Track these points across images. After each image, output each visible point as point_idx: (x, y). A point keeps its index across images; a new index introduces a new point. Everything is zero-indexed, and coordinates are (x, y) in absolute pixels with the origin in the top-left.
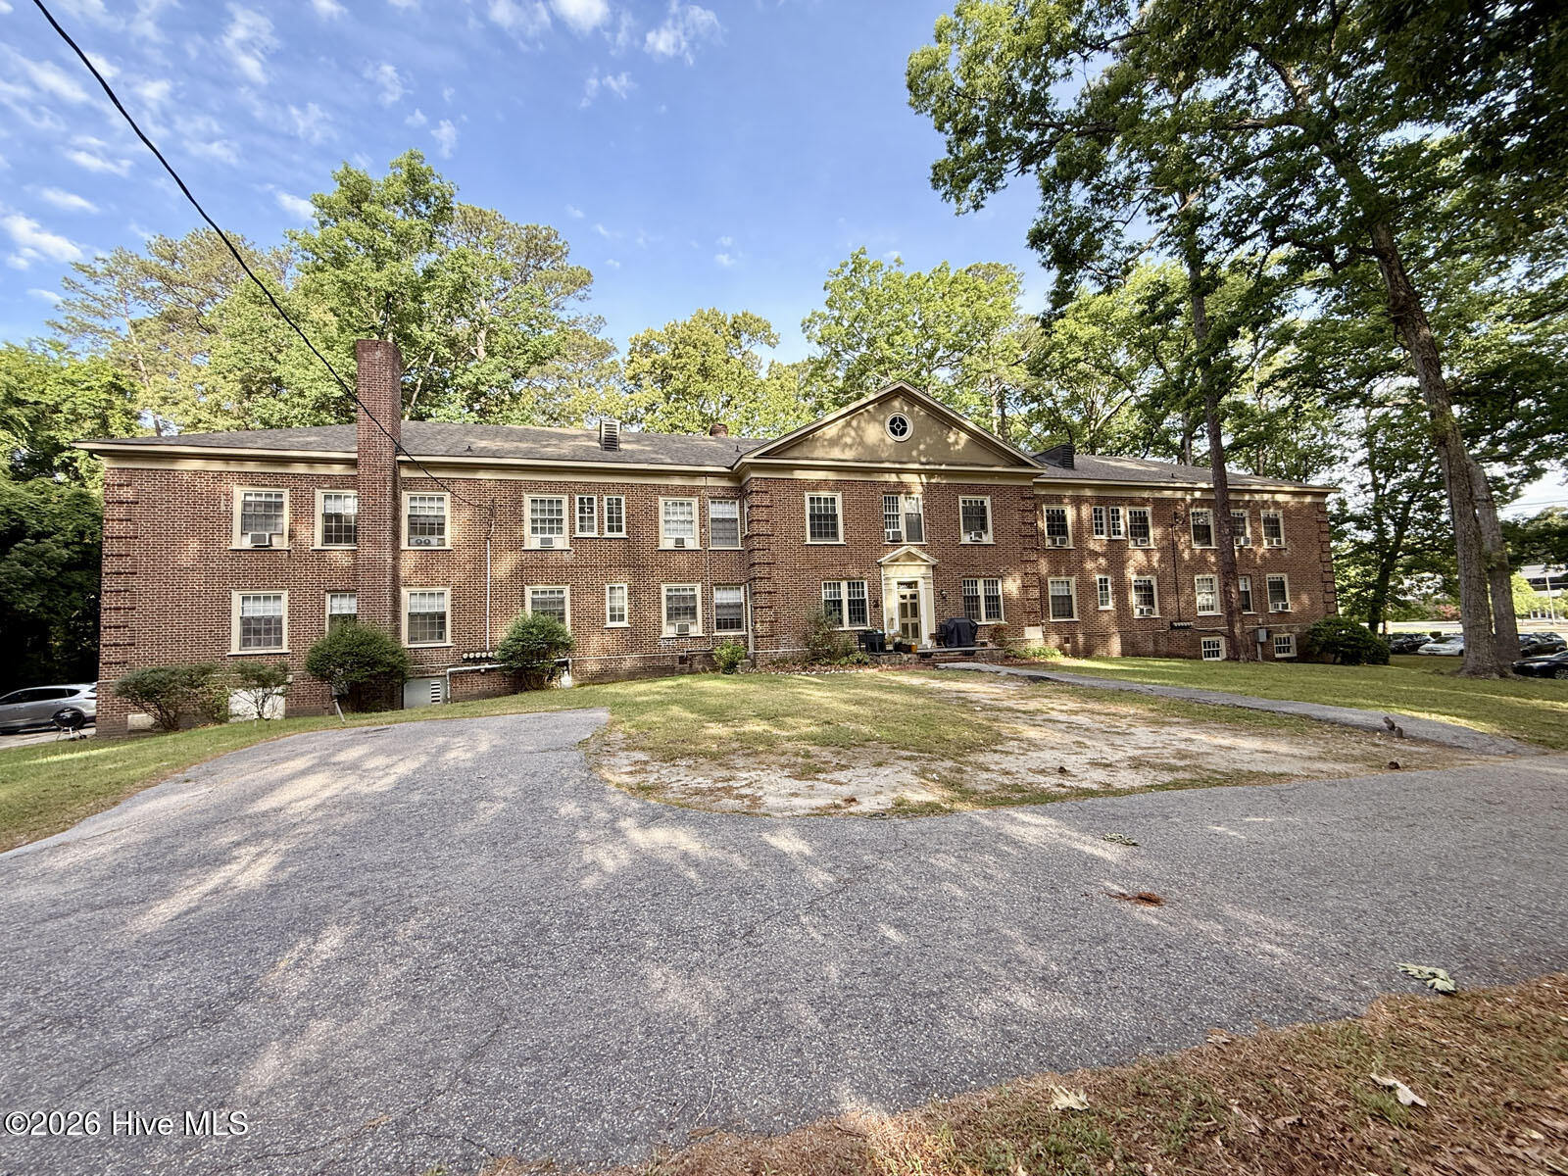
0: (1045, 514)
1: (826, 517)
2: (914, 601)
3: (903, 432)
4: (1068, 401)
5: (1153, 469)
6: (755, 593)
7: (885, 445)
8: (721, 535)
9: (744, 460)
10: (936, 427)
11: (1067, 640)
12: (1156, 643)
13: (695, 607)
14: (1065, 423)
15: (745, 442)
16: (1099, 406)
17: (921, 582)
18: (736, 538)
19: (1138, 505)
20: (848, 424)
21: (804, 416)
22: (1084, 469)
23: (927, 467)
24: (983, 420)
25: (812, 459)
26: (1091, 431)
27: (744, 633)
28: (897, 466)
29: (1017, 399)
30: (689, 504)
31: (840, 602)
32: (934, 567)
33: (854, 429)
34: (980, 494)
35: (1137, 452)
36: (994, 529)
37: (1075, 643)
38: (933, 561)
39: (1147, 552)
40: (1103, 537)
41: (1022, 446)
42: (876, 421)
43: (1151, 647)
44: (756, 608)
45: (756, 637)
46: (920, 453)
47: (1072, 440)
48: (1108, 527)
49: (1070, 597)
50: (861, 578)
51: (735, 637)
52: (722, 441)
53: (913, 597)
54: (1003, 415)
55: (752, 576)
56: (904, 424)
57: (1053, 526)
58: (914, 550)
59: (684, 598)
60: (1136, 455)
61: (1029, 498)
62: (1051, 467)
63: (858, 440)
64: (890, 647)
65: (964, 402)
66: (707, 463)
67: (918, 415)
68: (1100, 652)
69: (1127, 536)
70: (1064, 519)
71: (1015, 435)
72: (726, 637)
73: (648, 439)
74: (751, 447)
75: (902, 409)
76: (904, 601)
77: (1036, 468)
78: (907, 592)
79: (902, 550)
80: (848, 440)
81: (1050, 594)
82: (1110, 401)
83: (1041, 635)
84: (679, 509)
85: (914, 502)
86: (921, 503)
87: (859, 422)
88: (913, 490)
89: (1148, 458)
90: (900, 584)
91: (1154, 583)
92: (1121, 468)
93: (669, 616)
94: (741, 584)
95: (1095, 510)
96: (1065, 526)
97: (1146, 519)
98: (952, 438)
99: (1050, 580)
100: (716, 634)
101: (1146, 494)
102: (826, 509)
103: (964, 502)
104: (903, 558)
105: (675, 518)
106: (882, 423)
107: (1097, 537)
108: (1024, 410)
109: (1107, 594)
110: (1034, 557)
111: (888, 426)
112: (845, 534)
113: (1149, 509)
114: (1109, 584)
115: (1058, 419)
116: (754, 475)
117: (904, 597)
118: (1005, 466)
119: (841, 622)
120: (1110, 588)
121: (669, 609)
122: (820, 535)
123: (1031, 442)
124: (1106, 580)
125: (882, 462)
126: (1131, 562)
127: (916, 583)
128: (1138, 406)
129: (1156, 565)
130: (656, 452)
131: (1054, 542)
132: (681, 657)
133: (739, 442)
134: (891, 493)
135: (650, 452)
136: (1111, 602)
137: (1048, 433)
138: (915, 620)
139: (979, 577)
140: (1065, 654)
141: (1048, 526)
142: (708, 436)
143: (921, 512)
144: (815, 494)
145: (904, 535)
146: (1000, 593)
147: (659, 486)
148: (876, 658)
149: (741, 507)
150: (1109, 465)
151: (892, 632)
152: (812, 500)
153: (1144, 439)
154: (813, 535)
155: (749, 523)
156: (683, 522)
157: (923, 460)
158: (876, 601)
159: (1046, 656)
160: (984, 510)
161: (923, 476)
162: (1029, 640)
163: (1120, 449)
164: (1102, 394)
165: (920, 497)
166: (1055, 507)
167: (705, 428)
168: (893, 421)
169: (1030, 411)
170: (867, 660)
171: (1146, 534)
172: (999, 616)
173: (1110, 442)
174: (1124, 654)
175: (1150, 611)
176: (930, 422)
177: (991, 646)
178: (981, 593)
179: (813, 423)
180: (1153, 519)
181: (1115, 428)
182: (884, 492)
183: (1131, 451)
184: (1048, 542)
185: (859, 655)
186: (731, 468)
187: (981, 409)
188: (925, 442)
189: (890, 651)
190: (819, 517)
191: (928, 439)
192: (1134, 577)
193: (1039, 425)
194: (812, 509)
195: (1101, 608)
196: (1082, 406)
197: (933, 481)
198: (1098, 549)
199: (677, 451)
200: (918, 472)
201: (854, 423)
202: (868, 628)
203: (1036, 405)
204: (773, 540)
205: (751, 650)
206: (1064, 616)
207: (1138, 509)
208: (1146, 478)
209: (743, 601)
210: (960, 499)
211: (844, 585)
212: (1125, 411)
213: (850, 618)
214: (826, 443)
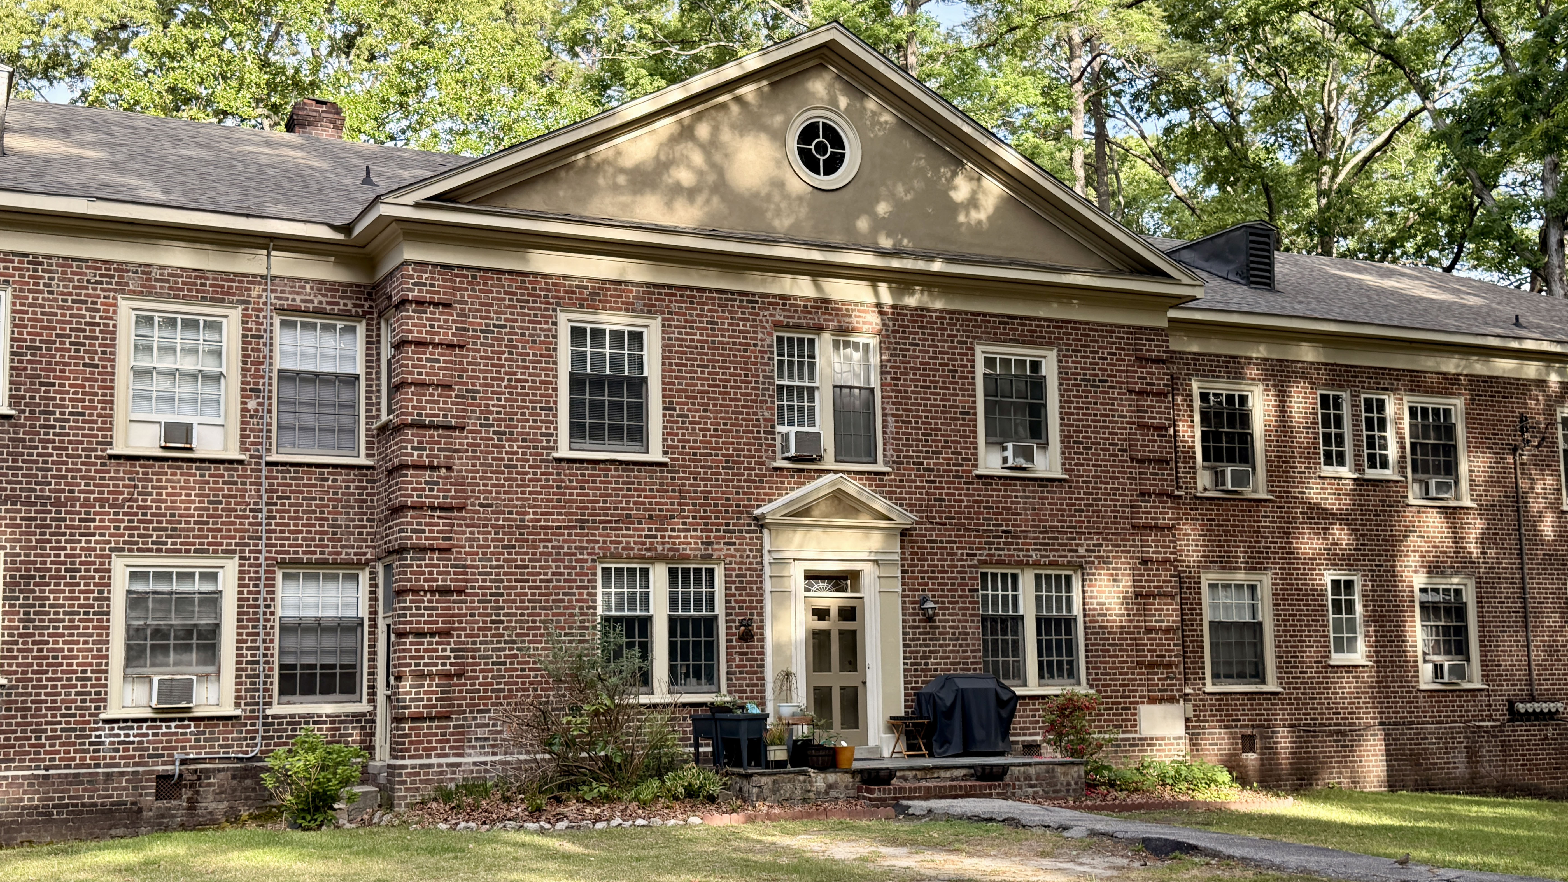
0: (1197, 404)
1: (616, 383)
2: (848, 625)
3: (833, 165)
4: (1266, 109)
5: (1472, 301)
6: (401, 592)
7: (786, 196)
8: (308, 420)
9: (384, 210)
10: (921, 159)
11: (1248, 744)
12: (1472, 754)
13: (214, 631)
14: (1257, 167)
15: (389, 157)
16: (1343, 127)
17: (869, 572)
18: (352, 431)
19: (1428, 391)
20: (686, 133)
21: (566, 97)
22: (1301, 292)
23: (896, 264)
24: (1049, 146)
25: (583, 222)
26: (1321, 193)
27: (364, 707)
28: (816, 255)
29: (1136, 96)
30: (214, 326)
31: (645, 623)
32: (904, 534)
33: (702, 146)
34: (1032, 343)
35: (1434, 254)
36: (1065, 439)
37: (1269, 753)
38: (903, 518)
39: (1452, 514)
40: (1345, 471)
41: (1148, 221)
42: (763, 128)
43: (1460, 766)
44: (401, 635)
45: (398, 720)
46: (879, 225)
47: (1272, 213)
48: (1357, 446)
49: (1257, 628)
50: (707, 558)
51: (334, 718)
52: (325, 151)
53: (848, 613)
54: (1101, 137)
55: (395, 539)
56: (837, 141)
57: (1217, 437)
58: (852, 487)
59: (184, 601)
60: (1432, 262)
61: (1157, 361)
62: (1215, 283)
63: (711, 178)
64: (777, 753)
65: (1002, 93)
66: (273, 210)
67: (875, 123)
68: (1333, 777)
69: (1402, 469)
70: (1245, 419)
71: (1130, 192)
72: (307, 718)
73: (96, 126)
74: (408, 175)
75: (834, 101)
76: (822, 625)
77: (1178, 283)
78: (831, 599)
79: (823, 484)
80: (684, 176)
81: (1207, 616)
82: (1370, 117)
83: (1179, 729)
84: (179, 337)
85: (857, 356)
86: (875, 359)
87: (716, 130)
88: (855, 321)
89: (1462, 271)
90: (812, 577)
91: (1470, 598)
92: (1393, 293)
93: (133, 655)
94: (361, 565)
95: (1324, 399)
96: (1246, 439)
97: (1449, 431)
98: (962, 190)
99: (1206, 579)
100: (276, 709)
101: (1451, 365)
102: (617, 361)
103: (990, 362)
104: (823, 507)
105: (167, 364)
106: (779, 137)
107: (1328, 471)
108: (1154, 127)
109: (1351, 623)
110: (1166, 518)
111: (793, 144)
112: (668, 433)
113: (1458, 405)
114: (1357, 598)
115: (1240, 157)
116: (411, 253)
117: (821, 614)
118: (1097, 273)
119: (645, 679)
120: (1359, 608)
121: (133, 633)
122: (598, 433)
123: (1169, 212)
124: (1349, 584)
125: (774, 242)
126: (1413, 541)
127: (855, 575)
128: (1439, 137)
129: (1474, 549)
130: (118, 167)
131: (1218, 478)
132: (162, 778)
133: (372, 157)
134: (798, 327)
135: (97, 164)
136: (1361, 645)
137: (1213, 191)
138: (849, 679)
139: (1021, 564)
140: (1242, 780)
141: (1205, 436)
142: (280, 133)
143: (875, 382)
144: (587, 319)
145: (828, 443)
146: (1077, 609)
147: (122, 267)
148: (739, 782)
149: (373, 342)
150: (1361, 285)
151: (787, 710)
152: (578, 334)
153: (1452, 220)
154: (577, 431)
155: (396, 388)
156: (193, 376)
157: (886, 243)
158: (747, 624)
159: (1193, 784)
160: (1038, 386)
161: (883, 287)
162: (1149, 742)
163: (1392, 244)
164: (1353, 99)
165: (874, 342)
166: (1222, 387)
167: (275, 109)
168: (808, 134)
169: (1168, 131)
170: (716, 789)
171: (1450, 468)
172: (1072, 673)
173: (1368, 225)
174: (1394, 783)
175: (1458, 672)
176: (907, 142)
177: (1049, 754)
178: (1027, 608)
179: (593, 120)
180: (1469, 428)
181: (1380, 188)
182: (778, 326)
183: (1419, 252)
184: (1204, 479)
185: (691, 774)
186: (347, 229)
187: (1044, 116)
188: (892, 197)
189: (780, 764)
190: (597, 383)
191: (900, 189)
192: (1419, 580)
193: (1191, 168)
194: (578, 359)
195: (1337, 659)
196: (1301, 127)
197: (911, 301)
198: (1330, 502)
199: (181, 170)
200: (871, 276)
201: (703, 131)
202: (724, 697)
203: (1183, 115)
204: (460, 440)
205: (382, 756)
206: (1241, 677)
207: (1431, 402)
208: (1452, 323)
209: (364, 612)
210: (980, 352)
211: (659, 575)
212: (1405, 145)
213: (672, 670)
214: (621, 180)
